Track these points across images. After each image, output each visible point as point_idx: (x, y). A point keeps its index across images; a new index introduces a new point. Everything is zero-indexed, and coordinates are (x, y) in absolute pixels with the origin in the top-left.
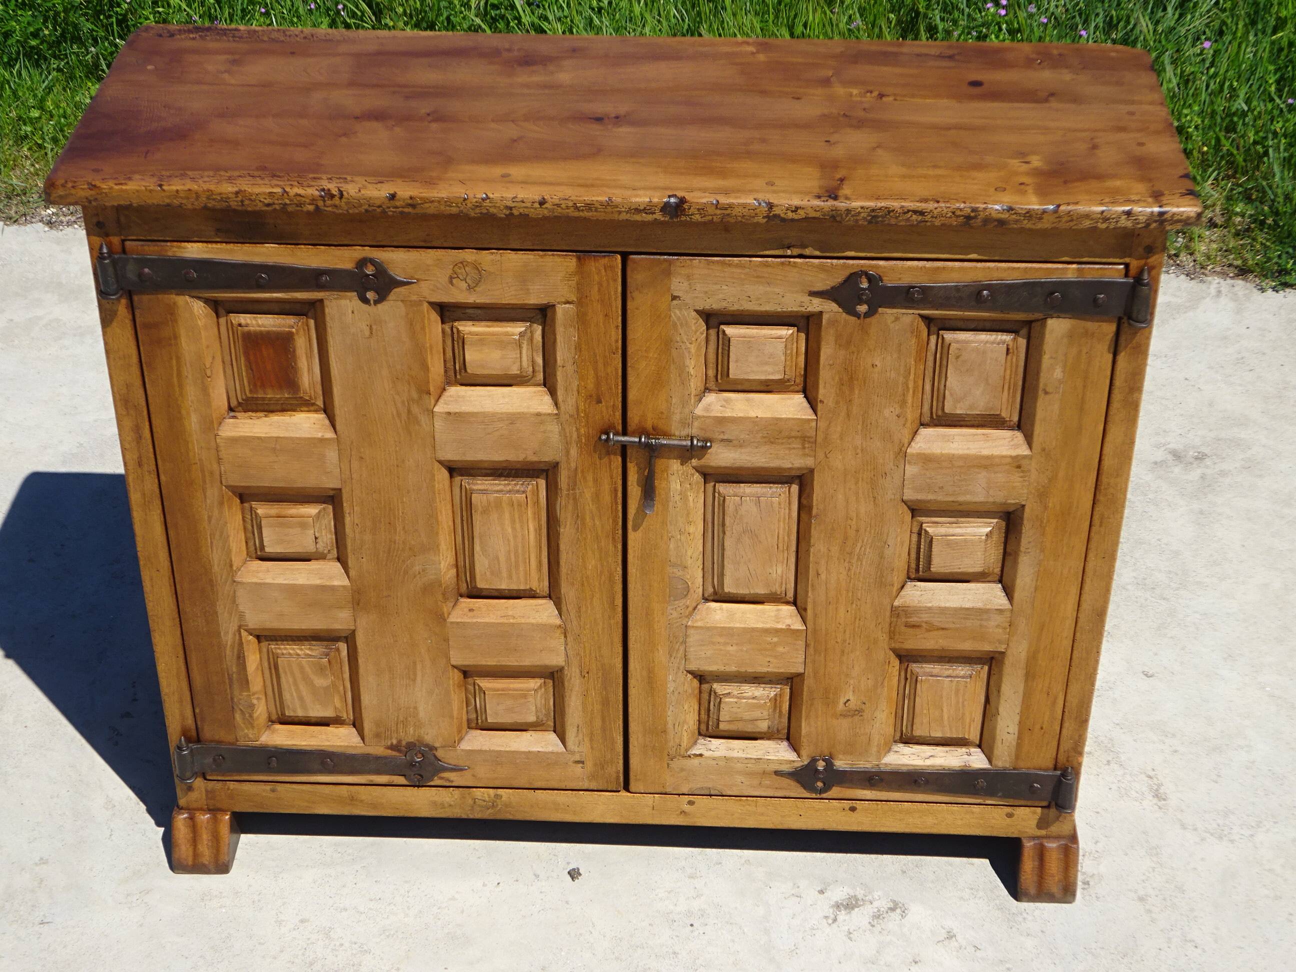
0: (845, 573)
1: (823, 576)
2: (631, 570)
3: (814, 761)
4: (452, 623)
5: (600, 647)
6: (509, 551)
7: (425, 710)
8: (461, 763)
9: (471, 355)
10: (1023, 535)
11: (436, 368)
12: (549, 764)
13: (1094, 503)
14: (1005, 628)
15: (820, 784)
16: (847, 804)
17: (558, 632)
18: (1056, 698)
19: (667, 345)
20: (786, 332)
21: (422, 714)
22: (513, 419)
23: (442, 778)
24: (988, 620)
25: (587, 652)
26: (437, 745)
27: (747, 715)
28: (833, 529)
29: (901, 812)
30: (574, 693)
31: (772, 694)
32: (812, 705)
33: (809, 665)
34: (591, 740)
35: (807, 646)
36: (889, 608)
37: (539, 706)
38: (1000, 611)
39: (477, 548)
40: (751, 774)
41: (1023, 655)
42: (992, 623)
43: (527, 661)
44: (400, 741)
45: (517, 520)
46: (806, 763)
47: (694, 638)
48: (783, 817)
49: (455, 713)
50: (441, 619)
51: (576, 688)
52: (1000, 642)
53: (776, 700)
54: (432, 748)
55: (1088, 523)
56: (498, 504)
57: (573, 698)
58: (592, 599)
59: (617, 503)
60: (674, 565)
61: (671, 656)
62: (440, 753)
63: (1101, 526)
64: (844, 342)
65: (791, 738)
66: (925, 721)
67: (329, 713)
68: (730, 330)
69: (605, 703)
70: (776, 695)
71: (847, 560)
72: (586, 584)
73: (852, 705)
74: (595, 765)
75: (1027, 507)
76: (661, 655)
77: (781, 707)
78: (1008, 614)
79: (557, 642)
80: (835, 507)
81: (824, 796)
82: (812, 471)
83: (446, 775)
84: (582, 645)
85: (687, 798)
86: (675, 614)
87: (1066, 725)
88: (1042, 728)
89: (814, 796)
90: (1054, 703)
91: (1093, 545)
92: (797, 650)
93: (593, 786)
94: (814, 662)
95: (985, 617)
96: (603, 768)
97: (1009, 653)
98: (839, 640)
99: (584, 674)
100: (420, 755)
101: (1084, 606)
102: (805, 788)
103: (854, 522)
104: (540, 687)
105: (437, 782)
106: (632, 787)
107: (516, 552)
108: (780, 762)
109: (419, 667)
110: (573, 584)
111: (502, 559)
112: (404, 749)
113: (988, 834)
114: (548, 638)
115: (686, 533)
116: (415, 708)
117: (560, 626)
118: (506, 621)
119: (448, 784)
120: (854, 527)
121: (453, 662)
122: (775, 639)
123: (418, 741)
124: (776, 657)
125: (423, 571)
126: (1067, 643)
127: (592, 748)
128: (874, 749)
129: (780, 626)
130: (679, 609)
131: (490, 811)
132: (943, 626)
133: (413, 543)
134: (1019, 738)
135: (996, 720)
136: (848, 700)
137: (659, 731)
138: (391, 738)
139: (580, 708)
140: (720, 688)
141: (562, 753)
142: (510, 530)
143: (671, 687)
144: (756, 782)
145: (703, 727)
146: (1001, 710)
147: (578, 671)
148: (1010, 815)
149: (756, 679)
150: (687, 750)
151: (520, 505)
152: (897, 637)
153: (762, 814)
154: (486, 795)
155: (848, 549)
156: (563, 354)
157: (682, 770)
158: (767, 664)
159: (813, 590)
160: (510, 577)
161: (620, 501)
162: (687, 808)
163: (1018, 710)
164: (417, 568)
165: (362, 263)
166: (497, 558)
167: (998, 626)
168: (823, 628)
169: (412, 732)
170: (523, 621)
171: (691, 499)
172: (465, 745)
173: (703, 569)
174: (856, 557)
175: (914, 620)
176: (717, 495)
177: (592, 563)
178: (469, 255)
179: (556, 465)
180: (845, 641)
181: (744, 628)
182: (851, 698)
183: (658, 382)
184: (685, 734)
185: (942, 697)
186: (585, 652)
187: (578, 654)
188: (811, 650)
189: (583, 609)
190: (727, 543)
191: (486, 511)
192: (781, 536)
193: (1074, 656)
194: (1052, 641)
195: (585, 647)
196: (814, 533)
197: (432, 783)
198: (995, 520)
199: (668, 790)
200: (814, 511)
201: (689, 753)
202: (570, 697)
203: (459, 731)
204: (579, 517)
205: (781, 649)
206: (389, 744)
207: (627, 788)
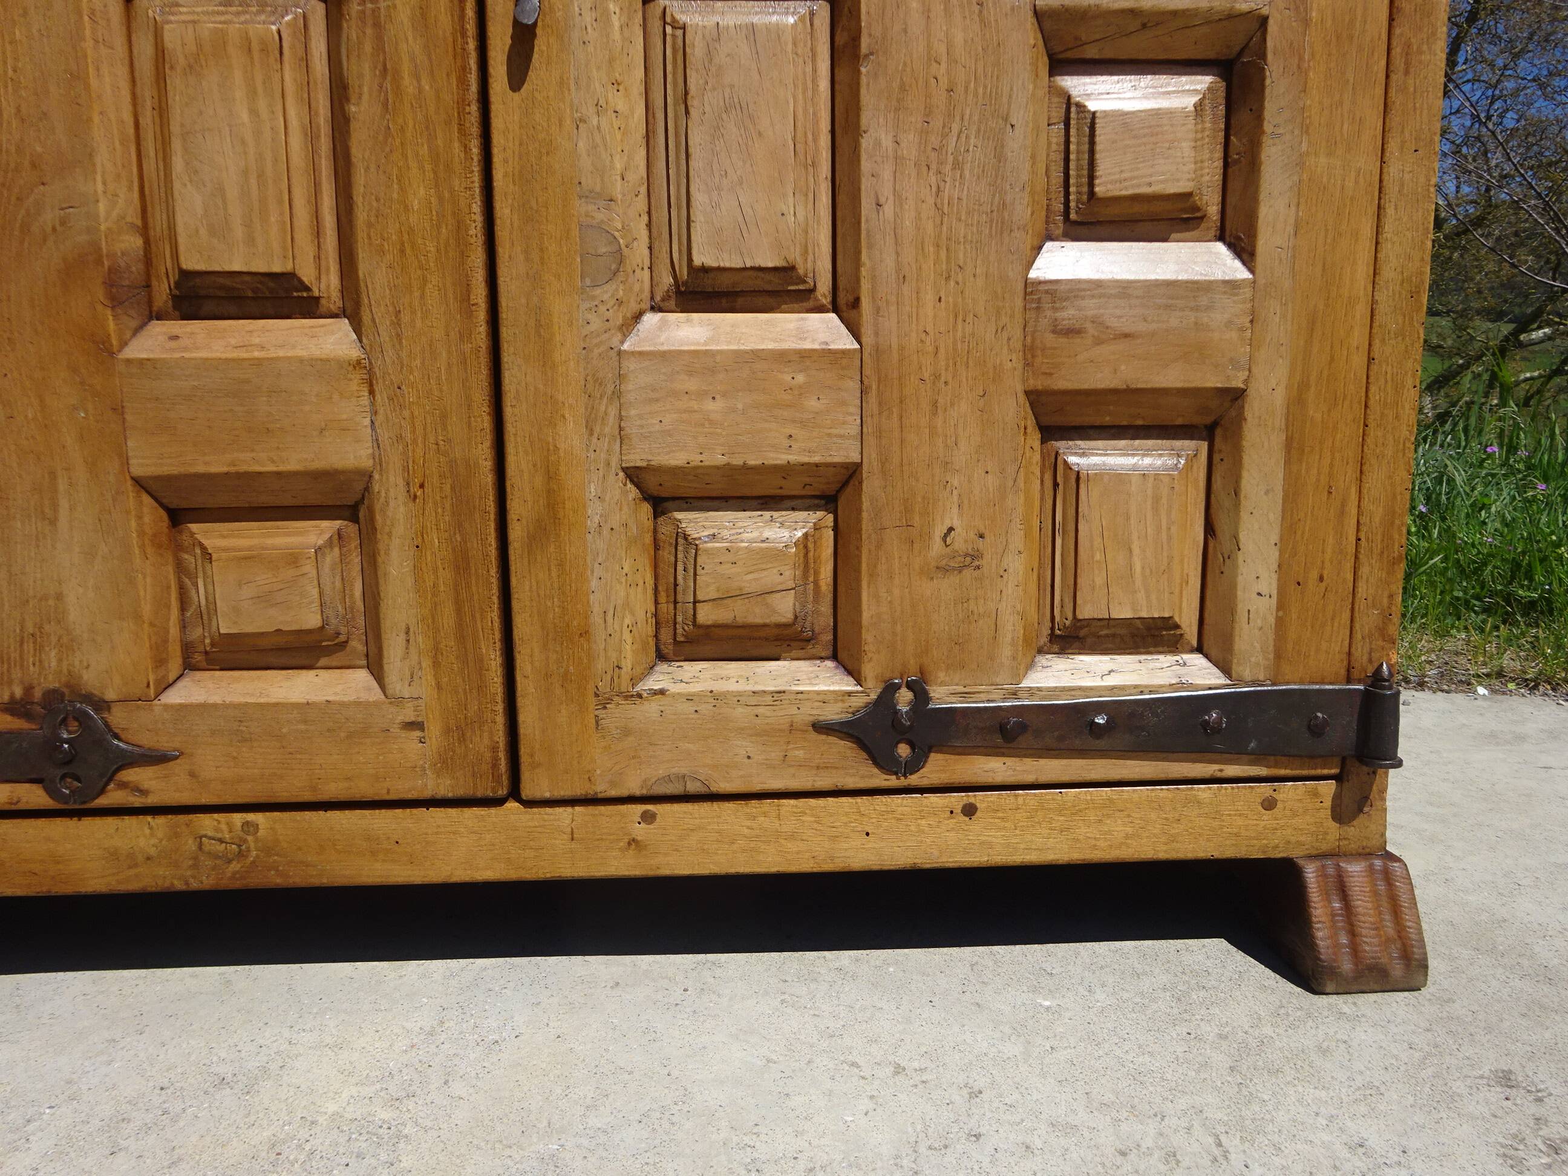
0: (931, 200)
1: (888, 210)
2: (503, 210)
3: (890, 689)
4: (129, 361)
5: (444, 417)
6: (245, 173)
7: (80, 601)
8: (164, 743)
10: (1267, 91)
12: (350, 736)
13: (1391, 19)
14: (1242, 330)
15: (903, 750)
16: (957, 800)
17: (355, 383)
18: (1343, 504)
21: (74, 615)
23: (123, 785)
24: (1209, 308)
25: (419, 431)
26: (110, 695)
27: (750, 582)
28: (903, 88)
29: (1060, 811)
30: (396, 542)
31: (799, 534)
32: (879, 546)
33: (870, 441)
34: (436, 664)
35: (863, 392)
36: (1020, 286)
37: (327, 590)
38: (1232, 285)
39: (178, 163)
40: (764, 734)
41: (1279, 398)
42: (1217, 318)
44: (28, 689)
45: (260, 89)
46: (874, 696)
47: (638, 379)
48: (834, 838)
49: (147, 609)
50: (104, 351)
51: (400, 530)
52: (1234, 363)
53: (806, 547)
54: (102, 705)
55: (1383, 62)
56: (220, 42)
57: (394, 554)
58: (422, 288)
59: (464, 34)
60: (588, 196)
61: (591, 434)
62: (117, 717)
63: (1407, 72)
65: (841, 650)
66: (1099, 580)
69: (461, 563)
70: (806, 535)
71: (934, 166)
72: (408, 251)
73: (960, 541)
74: (447, 731)
75: (1271, 21)
76: (571, 431)
77: (817, 573)
78: (1247, 292)
79: (355, 407)
80: (905, 31)
81: (914, 780)
83: (130, 775)
84: (406, 413)
85: (640, 808)
86: (596, 324)
87: (1364, 570)
88: (1321, 579)
89: (893, 781)
90: (1342, 513)
91: (1395, 119)
92: (844, 403)
93: (444, 788)
94: (879, 434)
95: (1204, 301)
96: (462, 739)
97: (1251, 392)
98: (926, 376)
99: (415, 490)
100: (74, 725)
101: (1388, 273)
102: (876, 763)
103: (944, 65)
104: (330, 543)
105: (113, 797)
106: (528, 791)
107: (261, 176)
108: (824, 698)
109: (62, 486)
110: (381, 252)
111: (232, 193)
112: (38, 709)
113: (1229, 853)
114: (336, 396)
115: (610, 113)
116: (59, 597)
117: (359, 362)
118: (245, 355)
119: (137, 801)
120: (944, 82)
121: (137, 471)
122: (800, 378)
123: (68, 685)
124: (803, 424)
125: (63, 223)
126: (1359, 361)
127: (439, 686)
128: (1006, 652)
129: (808, 345)
130: (602, 308)
131: (235, 866)
132: (1126, 330)
133: (39, 149)
134: (1281, 606)
135: (1235, 566)
136: (951, 529)
137: (575, 632)
138: (10, 683)
139: (410, 581)
140: (694, 526)
141: (376, 704)
142: (245, 116)
143: (594, 512)
144: (775, 755)
145: (666, 635)
146: (1243, 537)
147: (401, 482)
148: (1269, 804)
150: (634, 681)
151: (264, 50)
152: (1038, 360)
153: (792, 837)
154: (224, 827)
155: (934, 140)
157: (626, 732)
158: (786, 443)
159: (870, 247)
160: (250, 240)
161: (471, 28)
162: (640, 831)
163: (1275, 537)
164: (49, 217)
166: (221, 190)
167: (1229, 323)
168: (895, 346)
169: (54, 664)
170: (281, 353)
171: (616, 21)
172: (174, 697)
173: (649, 225)
174: (950, 159)
175: (1068, 314)
176: (669, 29)
177: (419, 194)
180: (937, 377)
181: (737, 353)
182: (956, 523)
184: (627, 636)
185: (1128, 518)
186: (414, 432)
187: (400, 438)
188: (872, 399)
189: (405, 318)
190: (695, 139)
191: (193, 67)
192: (799, 124)
193: (1371, 402)
194: (1332, 359)
195: (413, 416)
196: (867, 97)
197: (102, 801)
198: (1209, 79)
199: (602, 788)
200: (865, 43)
201: (638, 689)
202: (387, 553)
203: (160, 662)
204: (385, 71)
205: (812, 403)
206: (6, 698)
207: (515, 793)
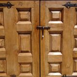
0: (67, 46)
1: (64, 47)
7: (15, 70)
9: (21, 16)
11: (17, 18)
19: (45, 13)
20: (58, 12)
22: (26, 25)
26: (16, 75)
27: (55, 69)
32: (63, 66)
33: (63, 60)
37: (29, 68)
43: (28, 61)
44: (11, 75)
45: (27, 40)
46: (63, 76)
50: (17, 55)
58: (36, 52)
60: (46, 46)
64: (67, 12)
65: (60, 72)
67: (2, 71)
68: (53, 12)
70: (58, 65)
71: (67, 44)
76: (45, 60)
79: (31, 58)
80: (66, 36)
82: (63, 31)
92: (61, 58)
99: (35, 63)
103: (68, 39)
109: (14, 63)
117: (32, 56)
121: (18, 62)
123: (14, 75)
125: (15, 48)
128: (71, 73)
130: (47, 53)
133: (14, 44)
136: (68, 66)
137: (44, 72)
139: (34, 68)
140: (52, 65)
141: (32, 76)
142: (26, 42)
143: (46, 65)
145: (50, 71)
149: (56, 63)
152: (73, 55)
156: (32, 15)
159: (63, 49)
160: (26, 49)
165: (8, 2)
168: (65, 55)
169: (13, 73)
178: (21, 1)
179: (31, 32)
183: (44, 19)
184: (47, 72)
187: (34, 60)
188: (63, 58)
191: (23, 39)
204: (34, 39)
205: (59, 58)
